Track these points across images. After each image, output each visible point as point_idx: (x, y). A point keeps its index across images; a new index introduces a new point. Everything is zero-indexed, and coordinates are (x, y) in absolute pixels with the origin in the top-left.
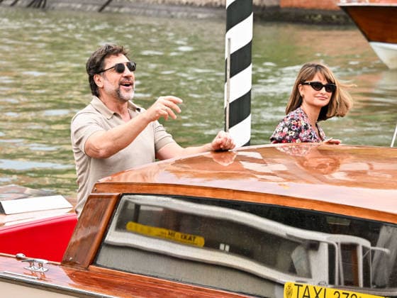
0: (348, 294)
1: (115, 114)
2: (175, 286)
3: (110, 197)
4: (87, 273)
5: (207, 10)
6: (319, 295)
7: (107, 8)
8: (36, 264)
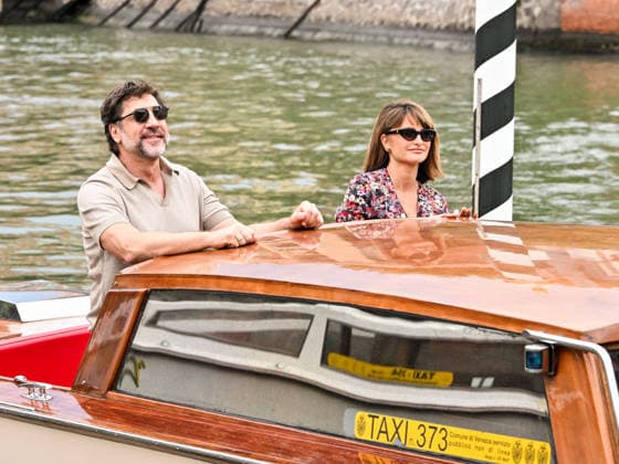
0: (436, 428)
1: (140, 181)
2: (216, 420)
3: (133, 295)
4: (103, 402)
5: (449, 36)
6: (399, 430)
7: (295, 33)
8: (37, 390)
